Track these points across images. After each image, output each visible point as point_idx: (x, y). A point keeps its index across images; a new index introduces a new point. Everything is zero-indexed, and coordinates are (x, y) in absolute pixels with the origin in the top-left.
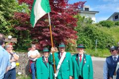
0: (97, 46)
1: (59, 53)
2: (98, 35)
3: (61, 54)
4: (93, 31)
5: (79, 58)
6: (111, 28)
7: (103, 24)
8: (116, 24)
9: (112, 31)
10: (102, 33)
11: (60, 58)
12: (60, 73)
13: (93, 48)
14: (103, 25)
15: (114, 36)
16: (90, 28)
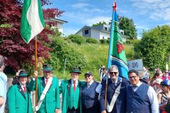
0: (65, 67)
1: (43, 79)
2: (67, 53)
3: (45, 80)
4: (62, 48)
5: (73, 85)
7: (73, 39)
8: (87, 41)
9: (83, 50)
10: (73, 51)
11: (44, 85)
12: (44, 105)
13: (60, 70)
14: (72, 41)
15: (85, 56)
16: (58, 43)
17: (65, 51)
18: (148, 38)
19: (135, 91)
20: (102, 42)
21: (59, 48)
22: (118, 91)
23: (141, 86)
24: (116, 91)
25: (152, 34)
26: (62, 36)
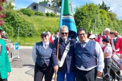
0: (19, 34)
2: (20, 23)
4: (15, 18)
6: (32, 17)
7: (24, 12)
8: (35, 14)
9: (33, 20)
10: (24, 21)
15: (35, 25)
16: (12, 14)
17: (18, 21)
18: (79, 12)
19: (84, 46)
20: (47, 15)
21: (13, 18)
22: (68, 48)
23: (89, 42)
24: (66, 48)
25: (82, 9)
26: (14, 9)
